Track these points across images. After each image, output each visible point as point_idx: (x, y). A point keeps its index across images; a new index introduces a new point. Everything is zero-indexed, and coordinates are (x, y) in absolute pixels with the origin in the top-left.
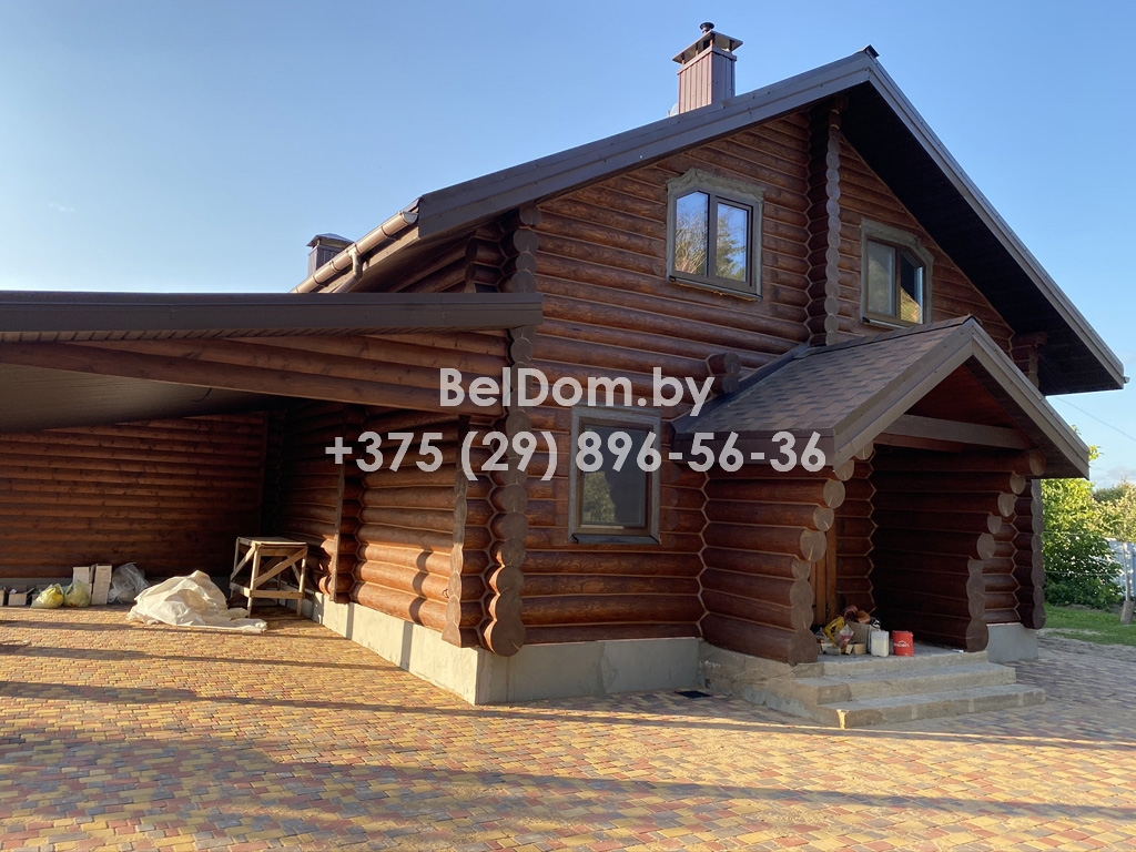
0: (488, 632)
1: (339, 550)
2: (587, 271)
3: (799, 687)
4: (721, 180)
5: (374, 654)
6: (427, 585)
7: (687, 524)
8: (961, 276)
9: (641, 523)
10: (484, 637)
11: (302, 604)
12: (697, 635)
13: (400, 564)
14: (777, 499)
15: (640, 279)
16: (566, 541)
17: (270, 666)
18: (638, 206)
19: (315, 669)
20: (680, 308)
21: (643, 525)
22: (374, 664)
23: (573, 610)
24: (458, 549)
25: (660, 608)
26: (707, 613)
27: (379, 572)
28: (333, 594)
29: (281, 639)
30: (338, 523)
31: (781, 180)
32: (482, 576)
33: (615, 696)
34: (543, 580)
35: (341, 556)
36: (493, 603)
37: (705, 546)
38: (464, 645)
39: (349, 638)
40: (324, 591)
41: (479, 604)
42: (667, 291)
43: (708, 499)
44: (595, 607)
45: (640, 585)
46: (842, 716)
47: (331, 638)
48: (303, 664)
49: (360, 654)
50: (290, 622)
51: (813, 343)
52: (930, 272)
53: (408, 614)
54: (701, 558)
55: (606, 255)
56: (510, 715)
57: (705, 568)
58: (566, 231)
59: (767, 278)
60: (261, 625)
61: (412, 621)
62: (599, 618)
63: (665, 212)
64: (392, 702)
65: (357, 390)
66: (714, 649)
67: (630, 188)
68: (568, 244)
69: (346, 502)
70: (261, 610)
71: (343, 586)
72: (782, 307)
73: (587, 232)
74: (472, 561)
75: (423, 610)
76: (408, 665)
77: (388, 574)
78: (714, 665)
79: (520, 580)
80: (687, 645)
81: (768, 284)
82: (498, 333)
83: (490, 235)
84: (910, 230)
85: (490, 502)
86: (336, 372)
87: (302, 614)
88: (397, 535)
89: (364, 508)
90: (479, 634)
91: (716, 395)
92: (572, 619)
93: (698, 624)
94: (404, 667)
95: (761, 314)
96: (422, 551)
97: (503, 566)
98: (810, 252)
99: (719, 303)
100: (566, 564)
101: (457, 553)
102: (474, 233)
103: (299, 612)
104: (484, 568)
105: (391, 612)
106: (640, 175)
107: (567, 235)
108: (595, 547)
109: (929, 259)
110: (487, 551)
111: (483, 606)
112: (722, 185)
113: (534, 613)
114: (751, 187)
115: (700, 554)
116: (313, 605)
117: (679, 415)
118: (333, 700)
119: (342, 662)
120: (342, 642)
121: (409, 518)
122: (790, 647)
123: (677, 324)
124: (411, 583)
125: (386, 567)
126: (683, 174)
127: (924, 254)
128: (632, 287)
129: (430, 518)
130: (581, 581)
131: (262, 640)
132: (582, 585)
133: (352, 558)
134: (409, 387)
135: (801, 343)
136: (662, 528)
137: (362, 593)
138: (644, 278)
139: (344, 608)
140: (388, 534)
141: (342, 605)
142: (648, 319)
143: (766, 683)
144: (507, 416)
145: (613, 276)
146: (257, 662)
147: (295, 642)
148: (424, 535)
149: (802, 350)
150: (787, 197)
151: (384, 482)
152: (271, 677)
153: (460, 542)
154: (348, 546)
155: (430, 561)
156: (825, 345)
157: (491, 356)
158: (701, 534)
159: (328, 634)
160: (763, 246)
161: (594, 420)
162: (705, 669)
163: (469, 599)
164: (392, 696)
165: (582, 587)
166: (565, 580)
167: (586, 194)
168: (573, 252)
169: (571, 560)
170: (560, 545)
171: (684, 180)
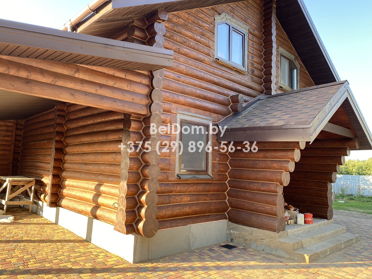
0: (141, 225)
1: (52, 182)
2: (184, 49)
3: (282, 243)
4: (234, 20)
5: (71, 232)
6: (101, 200)
7: (222, 169)
8: (308, 75)
9: (204, 168)
10: (138, 229)
11: (32, 207)
12: (226, 219)
13: (85, 190)
14: (267, 158)
15: (205, 57)
16: (173, 178)
17: (16, 244)
18: (204, 24)
19: (42, 245)
20: (220, 73)
21: (205, 170)
22: (72, 238)
23: (177, 211)
24: (124, 184)
25: (212, 208)
26: (230, 208)
27: (73, 193)
28: (48, 203)
29: (22, 226)
30: (51, 170)
31: (253, 25)
32: (136, 197)
33: (197, 251)
34: (164, 197)
35: (53, 185)
36: (143, 211)
37: (229, 179)
38: (128, 233)
39: (56, 223)
40: (43, 200)
41: (134, 211)
42: (215, 65)
44: (187, 209)
45: (204, 197)
46: (307, 258)
47: (48, 224)
48: (34, 241)
49: (64, 233)
50: (26, 216)
51: (266, 94)
52: (299, 72)
53: (90, 214)
54: (227, 184)
55: (192, 44)
56: (154, 270)
57: (229, 188)
58: (175, 29)
59: (250, 65)
60: (10, 219)
61: (92, 217)
62: (188, 214)
63: (214, 29)
65: (72, 95)
66: (235, 225)
67: (201, 15)
68: (176, 35)
69: (55, 160)
70: (11, 210)
71: (54, 199)
72: (255, 78)
73: (184, 31)
74: (131, 189)
75: (99, 212)
76: (91, 239)
77: (78, 194)
78: (235, 232)
79: (156, 198)
80: (222, 224)
81: (250, 68)
82: (145, 73)
83: (140, 24)
84: (293, 54)
85: (140, 159)
86: (60, 83)
87: (32, 211)
88: (83, 176)
89: (65, 163)
90: (135, 226)
91: (233, 113)
92: (177, 216)
93: (226, 213)
94: (88, 240)
95: (246, 80)
96: (97, 183)
97: (148, 192)
98: (264, 57)
99: (233, 73)
100: (175, 189)
101: (123, 186)
102: (133, 22)
103: (30, 210)
104: (137, 193)
105: (80, 212)
106: (205, 11)
107: (175, 31)
108: (187, 180)
109: (299, 67)
110: (139, 184)
111: (137, 212)
112: (234, 23)
113: (160, 214)
114: (244, 26)
115: (226, 182)
116: (38, 207)
117: (219, 120)
118: (54, 267)
119: (56, 238)
120: (53, 226)
121: (91, 167)
122: (277, 225)
123: (219, 80)
124: (92, 199)
125: (78, 190)
126: (220, 14)
127: (297, 63)
128: (201, 61)
129: (102, 167)
130: (181, 197)
131: (11, 227)
132: (181, 198)
133: (58, 186)
134: (102, 96)
135: (261, 94)
136: (213, 171)
137: (64, 202)
138: (207, 57)
139: (54, 209)
140: (78, 175)
142: (208, 76)
143: (264, 241)
145: (194, 54)
146: (8, 242)
147: (29, 227)
148: (98, 176)
149: (262, 97)
150: (256, 32)
151: (75, 150)
152: (17, 252)
153: (125, 179)
154: (56, 180)
155: (102, 188)
156: (271, 94)
157: (142, 84)
158: (227, 174)
159: (46, 222)
160: (248, 52)
161: (186, 121)
162: (230, 234)
163: (130, 209)
165: (181, 200)
166: (174, 197)
167: (183, 14)
168: (178, 40)
169: (177, 187)
170: (172, 180)
171: (221, 17)
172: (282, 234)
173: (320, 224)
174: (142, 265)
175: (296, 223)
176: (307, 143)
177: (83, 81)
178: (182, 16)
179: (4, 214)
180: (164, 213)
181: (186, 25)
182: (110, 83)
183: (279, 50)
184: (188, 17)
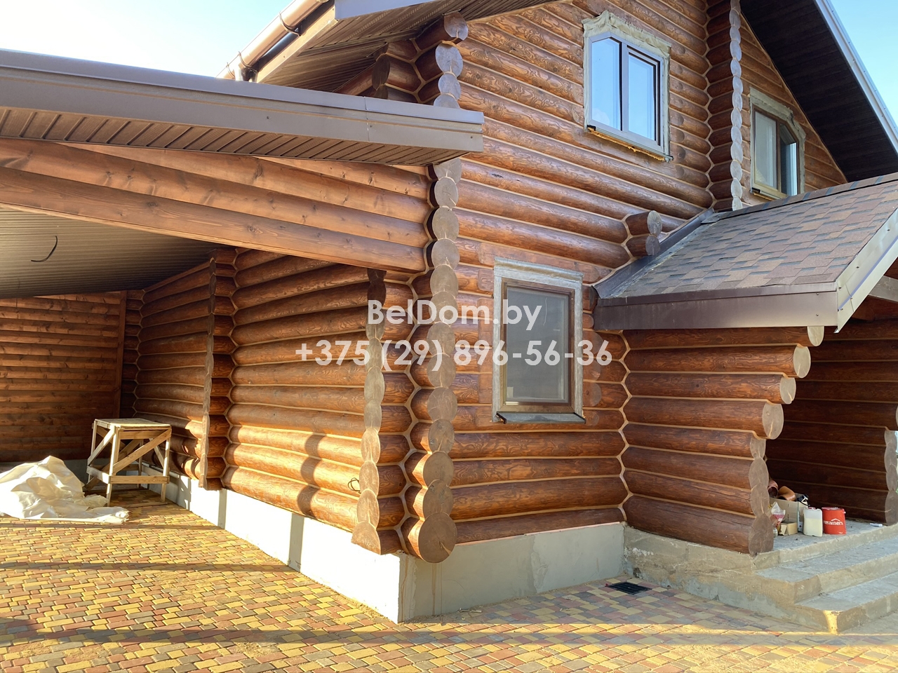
0: (414, 533)
1: (209, 433)
2: (508, 108)
3: (766, 582)
4: (632, 29)
5: (254, 548)
6: (320, 473)
7: (609, 399)
8: (827, 155)
9: (562, 396)
10: (407, 542)
11: (166, 488)
12: (620, 519)
13: (284, 449)
14: (724, 368)
15: (560, 124)
16: (490, 421)
17: (134, 572)
18: (556, 43)
19: (191, 575)
20: (599, 161)
21: (567, 401)
22: (258, 562)
23: (500, 500)
24: (373, 436)
25: (586, 493)
26: (630, 495)
27: (258, 457)
28: (202, 480)
29: (146, 532)
30: (206, 403)
31: (683, 37)
32: (402, 465)
33: (550, 597)
34: (468, 466)
35: (212, 440)
36: (419, 499)
37: (626, 422)
38: (384, 551)
39: (221, 527)
40: (190, 474)
41: (398, 499)
42: (585, 142)
43: (628, 371)
44: (523, 495)
45: (566, 467)
46: (832, 619)
47: (202, 527)
48: (174, 567)
49: (238, 549)
50: (154, 509)
51: (717, 209)
52: (803, 149)
53: (297, 505)
54: (623, 436)
55: (527, 93)
56: (449, 638)
57: (627, 446)
58: (485, 59)
59: (674, 138)
60: (120, 515)
61: (301, 513)
62: (527, 508)
63: (581, 54)
64: (296, 624)
65: (250, 228)
66: (643, 535)
67: (548, 22)
68: (488, 75)
69: (215, 381)
70: (121, 496)
71: (214, 471)
72: (689, 171)
73: (507, 63)
74: (390, 447)
75: (316, 502)
76: (299, 564)
77: (269, 459)
78: (645, 553)
79: (449, 470)
80: (613, 531)
81: (675, 144)
82: (417, 169)
83: (403, 53)
84: (788, 105)
85: (409, 375)
86: (222, 202)
87: (167, 499)
88: (279, 416)
89: (236, 387)
90: (400, 535)
91: (635, 259)
92: (500, 511)
93: (620, 507)
94: (293, 567)
95: (667, 175)
96: (311, 433)
97: (430, 453)
98: (710, 115)
99: (633, 159)
100: (492, 447)
101: (371, 439)
102: (384, 49)
103: (163, 497)
104: (404, 456)
105: (274, 501)
106: (558, 9)
107: (486, 64)
108: (521, 426)
109: (802, 136)
110: (407, 434)
111: (404, 502)
112: (633, 35)
113: (461, 507)
114: (659, 41)
115: (620, 431)
116: (179, 490)
117: (600, 278)
118: (221, 626)
119: (221, 561)
120: (215, 533)
121: (295, 397)
122: (751, 535)
123: (596, 178)
124: (299, 470)
125: (267, 451)
126: (596, 16)
127: (797, 128)
128: (551, 134)
129: (322, 397)
130: (508, 466)
131: (124, 534)
132: (509, 470)
133: (222, 441)
134: (317, 229)
135: (705, 209)
136: (586, 404)
137: (237, 478)
138: (564, 124)
139: (215, 494)
140: (266, 415)
141: (214, 492)
142: (570, 170)
143: (719, 575)
144: (431, 272)
145: (533, 117)
146: (117, 567)
147: (163, 534)
148: (313, 416)
149: (708, 216)
150: (690, 55)
151: (259, 358)
152: (138, 592)
153: (377, 425)
154: (219, 427)
155: (323, 446)
156: (731, 210)
157: (410, 197)
158: (621, 409)
159: (198, 523)
160: (670, 105)
161: (516, 282)
162: (632, 557)
163: (389, 493)
164: (291, 615)
165: (509, 473)
166: (491, 466)
167: (505, 21)
168: (493, 85)
169: (497, 443)
170: (485, 425)
171: (598, 23)
172: (766, 560)
173: (865, 535)
174: (420, 627)
175: (801, 531)
176: (829, 330)
177: (273, 197)
178: (503, 27)
179: (106, 505)
180: (469, 504)
181: (511, 48)
182: (336, 198)
183: (749, 96)
184: (517, 28)
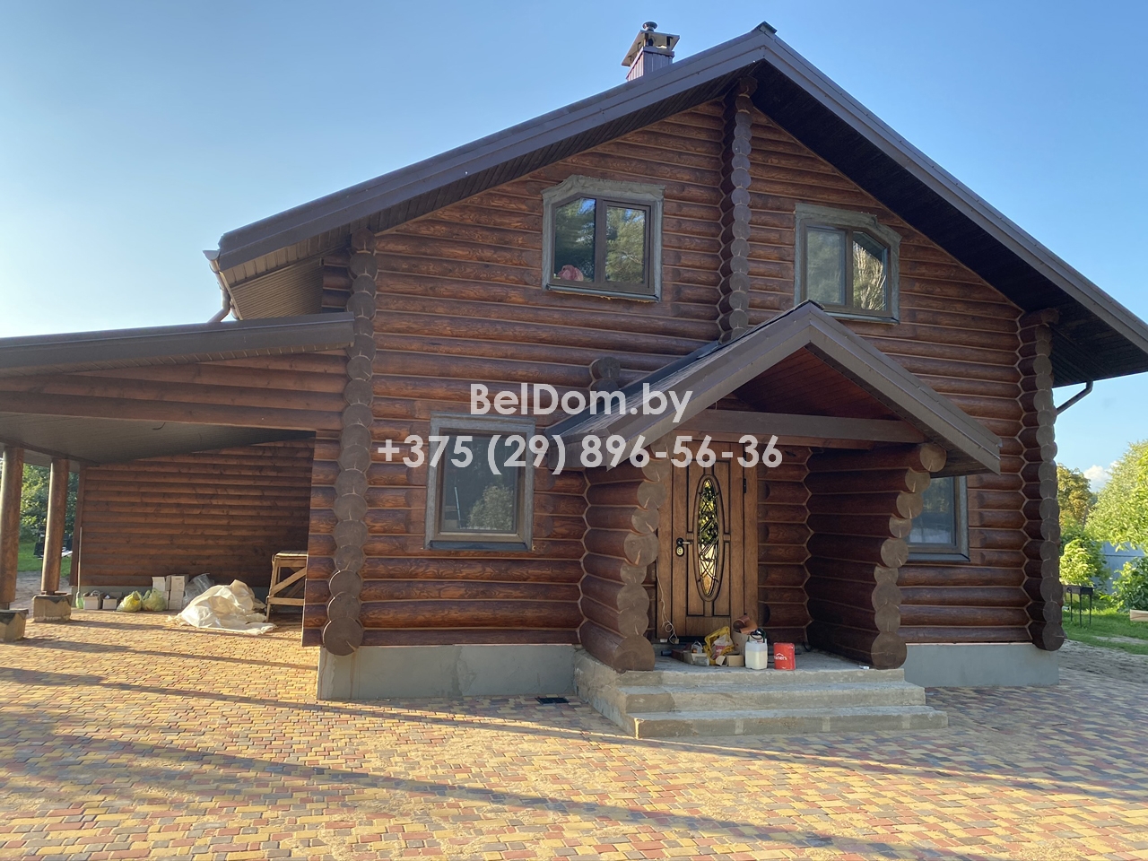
2: (448, 286)
3: (618, 695)
4: (609, 183)
7: (563, 530)
12: (574, 642)
15: (510, 290)
16: (422, 549)
18: (508, 219)
20: (557, 315)
23: (428, 614)
25: (530, 614)
31: (687, 175)
34: (396, 585)
37: (587, 552)
42: (544, 301)
43: (589, 505)
44: (452, 612)
45: (509, 590)
51: (724, 341)
52: (896, 253)
54: (582, 565)
59: (668, 277)
62: (459, 623)
63: (540, 222)
68: (426, 263)
72: (686, 306)
79: (357, 587)
81: (671, 284)
84: (865, 210)
86: (169, 397)
92: (426, 624)
93: (577, 631)
97: (339, 571)
99: (606, 307)
100: (421, 570)
108: (456, 553)
109: (894, 238)
112: (611, 188)
113: (384, 617)
114: (647, 187)
115: (580, 560)
122: (617, 654)
123: (552, 332)
126: (560, 182)
127: (884, 231)
128: (500, 299)
130: (439, 587)
132: (440, 590)
135: (711, 342)
136: (536, 534)
138: (514, 289)
142: (519, 329)
149: (708, 350)
150: (693, 191)
157: (329, 374)
158: (581, 540)
160: (662, 244)
162: (576, 676)
165: (439, 593)
166: (421, 585)
167: (447, 213)
168: (431, 270)
169: (428, 566)
170: (415, 552)
172: (640, 678)
178: (446, 218)
179: (264, 622)
180: (391, 615)
181: (454, 235)
182: (260, 383)
184: (461, 216)
